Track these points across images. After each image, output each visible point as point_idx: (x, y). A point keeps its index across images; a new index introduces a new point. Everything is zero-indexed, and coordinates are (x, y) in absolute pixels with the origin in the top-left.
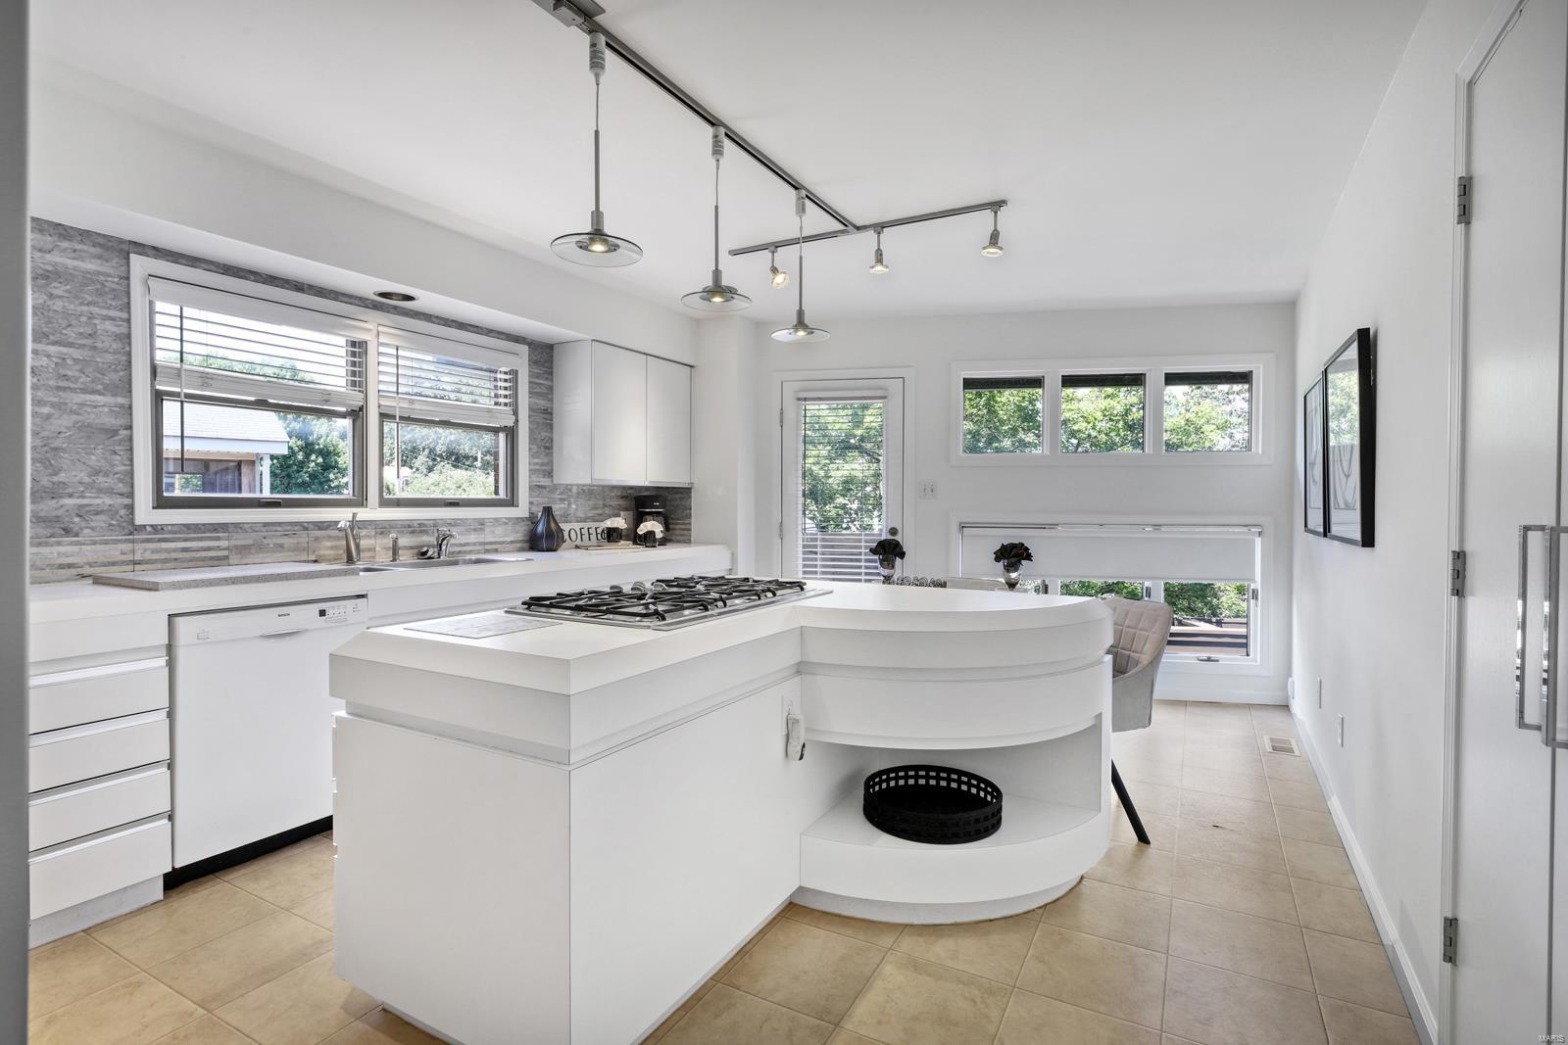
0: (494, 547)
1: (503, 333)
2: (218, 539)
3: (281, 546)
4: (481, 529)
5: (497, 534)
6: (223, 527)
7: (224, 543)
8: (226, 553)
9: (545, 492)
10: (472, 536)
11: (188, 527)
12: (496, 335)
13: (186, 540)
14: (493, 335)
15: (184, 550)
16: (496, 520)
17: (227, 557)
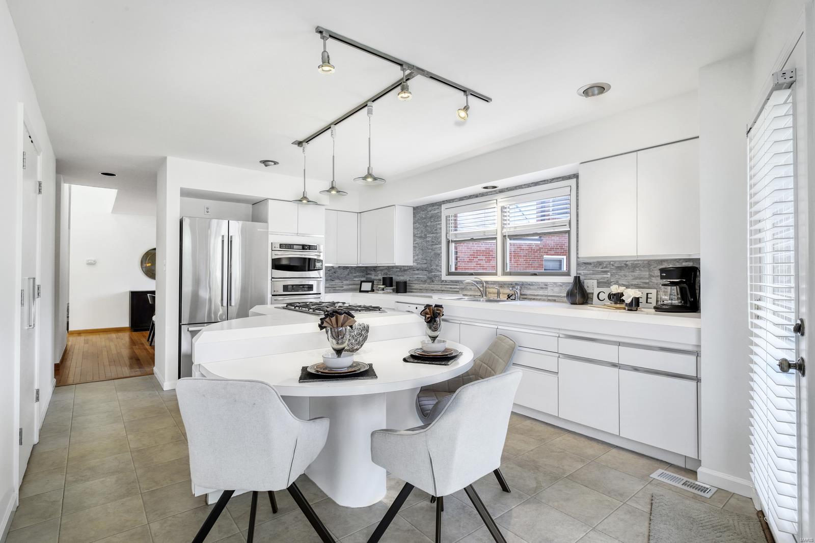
0: (554, 298)
1: (560, 178)
2: (457, 285)
3: (471, 289)
4: (546, 288)
5: (555, 291)
6: (457, 282)
7: (458, 287)
8: (458, 290)
9: (590, 267)
10: (541, 291)
11: (452, 281)
12: (557, 180)
13: (451, 285)
14: (554, 181)
15: (451, 288)
16: (555, 283)
17: (458, 291)
